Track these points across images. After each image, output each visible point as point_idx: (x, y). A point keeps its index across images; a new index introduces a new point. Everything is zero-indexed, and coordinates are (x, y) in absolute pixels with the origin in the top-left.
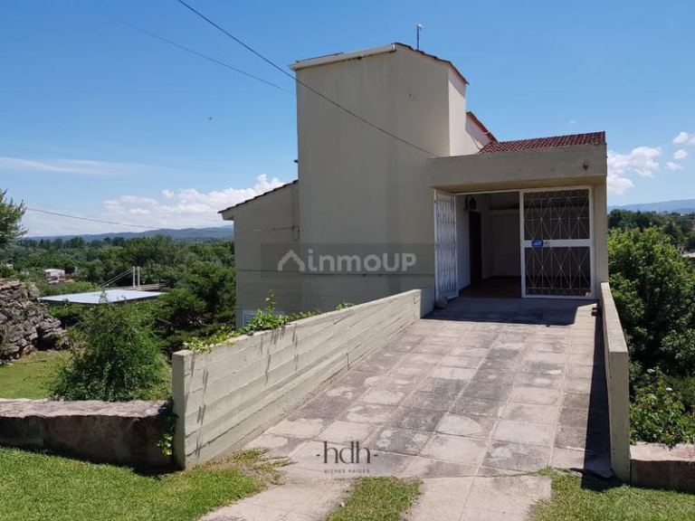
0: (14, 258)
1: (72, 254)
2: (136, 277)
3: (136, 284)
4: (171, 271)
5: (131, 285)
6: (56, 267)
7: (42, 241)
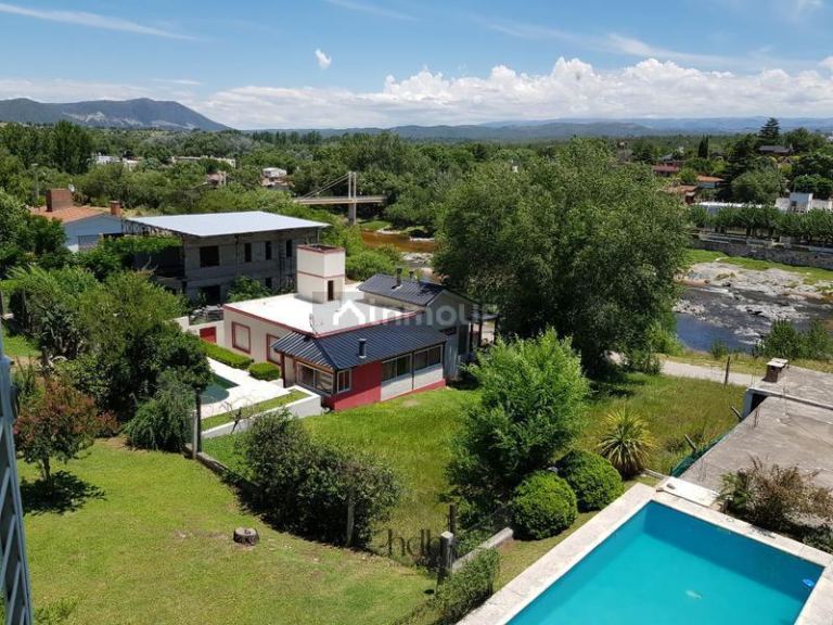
0: (241, 152)
1: (299, 151)
2: (352, 184)
3: (352, 195)
4: (393, 180)
5: (347, 195)
6: (278, 165)
7: (278, 134)
